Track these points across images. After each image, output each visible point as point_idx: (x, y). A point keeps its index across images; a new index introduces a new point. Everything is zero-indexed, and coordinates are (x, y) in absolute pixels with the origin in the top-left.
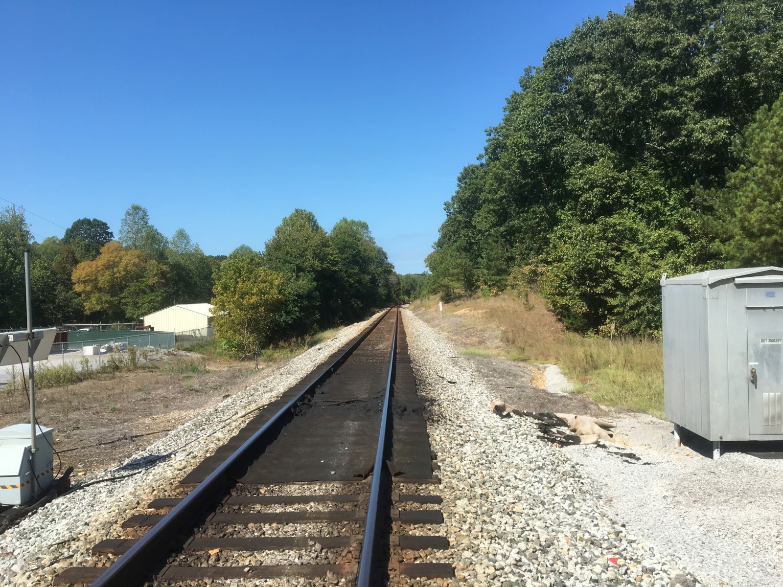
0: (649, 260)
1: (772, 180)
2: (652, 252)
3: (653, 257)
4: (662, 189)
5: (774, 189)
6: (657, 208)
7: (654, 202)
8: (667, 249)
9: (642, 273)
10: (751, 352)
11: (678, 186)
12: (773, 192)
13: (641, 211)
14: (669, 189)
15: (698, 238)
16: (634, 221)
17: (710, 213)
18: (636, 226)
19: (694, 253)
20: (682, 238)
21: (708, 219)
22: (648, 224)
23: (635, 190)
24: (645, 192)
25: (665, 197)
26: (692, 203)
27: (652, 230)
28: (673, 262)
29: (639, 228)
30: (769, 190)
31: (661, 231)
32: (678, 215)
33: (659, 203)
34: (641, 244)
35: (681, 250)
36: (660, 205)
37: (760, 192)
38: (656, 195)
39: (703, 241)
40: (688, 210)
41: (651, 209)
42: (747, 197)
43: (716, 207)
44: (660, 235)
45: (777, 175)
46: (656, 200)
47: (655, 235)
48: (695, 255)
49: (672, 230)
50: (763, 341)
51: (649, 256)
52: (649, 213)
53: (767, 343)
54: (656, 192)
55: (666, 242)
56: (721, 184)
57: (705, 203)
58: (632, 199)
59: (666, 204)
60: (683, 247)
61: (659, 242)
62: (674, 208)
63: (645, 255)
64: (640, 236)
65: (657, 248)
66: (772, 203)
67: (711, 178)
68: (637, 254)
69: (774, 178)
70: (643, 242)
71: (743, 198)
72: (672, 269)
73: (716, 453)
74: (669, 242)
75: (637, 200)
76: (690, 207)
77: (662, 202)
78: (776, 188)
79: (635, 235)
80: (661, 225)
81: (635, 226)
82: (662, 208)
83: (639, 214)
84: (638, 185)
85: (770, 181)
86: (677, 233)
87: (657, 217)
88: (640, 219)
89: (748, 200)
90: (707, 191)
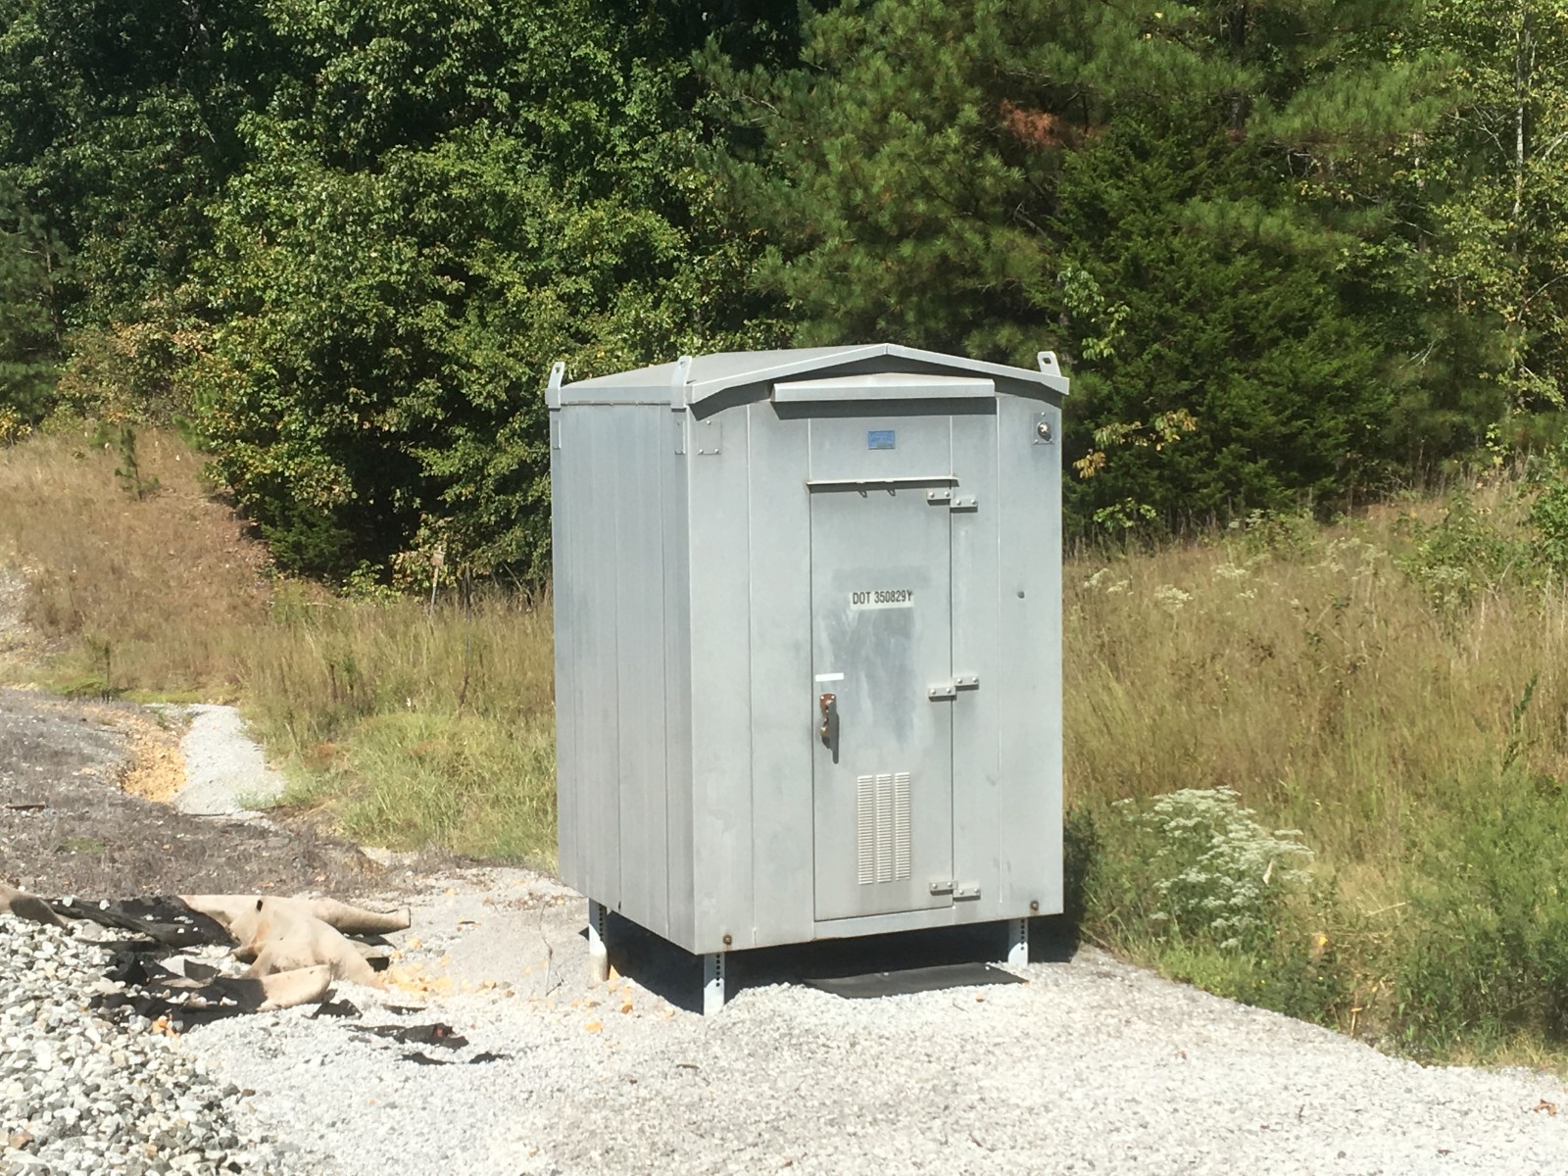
0: (560, 312)
1: (935, 50)
2: (568, 285)
3: (572, 300)
4: (602, 56)
5: (939, 80)
6: (584, 128)
7: (577, 105)
8: (620, 275)
9: (535, 360)
10: (823, 638)
11: (654, 50)
12: (937, 92)
13: (533, 133)
14: (625, 60)
15: (717, 240)
16: (512, 170)
17: (751, 154)
18: (516, 190)
19: (703, 291)
20: (667, 238)
21: (746, 174)
22: (557, 182)
23: (513, 54)
24: (546, 66)
25: (613, 87)
26: (698, 116)
27: (569, 205)
28: (637, 323)
29: (528, 196)
30: (927, 86)
31: (600, 211)
32: (652, 156)
33: (591, 109)
34: (534, 255)
35: (662, 281)
36: (594, 114)
37: (900, 89)
38: (582, 80)
39: (731, 252)
40: (685, 139)
41: (565, 127)
42: (862, 103)
43: (771, 134)
44: (594, 228)
45: (950, 34)
46: (582, 96)
47: (579, 222)
48: (706, 299)
49: (635, 206)
50: (859, 598)
51: (560, 297)
52: (561, 143)
53: (872, 605)
54: (581, 67)
55: (614, 251)
56: (787, 54)
57: (736, 118)
58: (501, 86)
59: (616, 115)
60: (668, 270)
61: (593, 250)
62: (641, 130)
63: (548, 293)
64: (530, 227)
65: (584, 270)
66: (933, 128)
67: (756, 30)
68: (519, 291)
69: (943, 43)
70: (541, 248)
71: (850, 107)
72: (633, 347)
73: (713, 992)
74: (625, 251)
75: (518, 92)
76: (693, 129)
77: (603, 105)
78: (948, 78)
79: (515, 222)
80: (600, 187)
81: (512, 189)
82: (602, 126)
83: (526, 145)
84: (522, 37)
85: (928, 51)
86: (651, 219)
87: (586, 158)
88: (529, 164)
89: (866, 114)
90: (743, 75)
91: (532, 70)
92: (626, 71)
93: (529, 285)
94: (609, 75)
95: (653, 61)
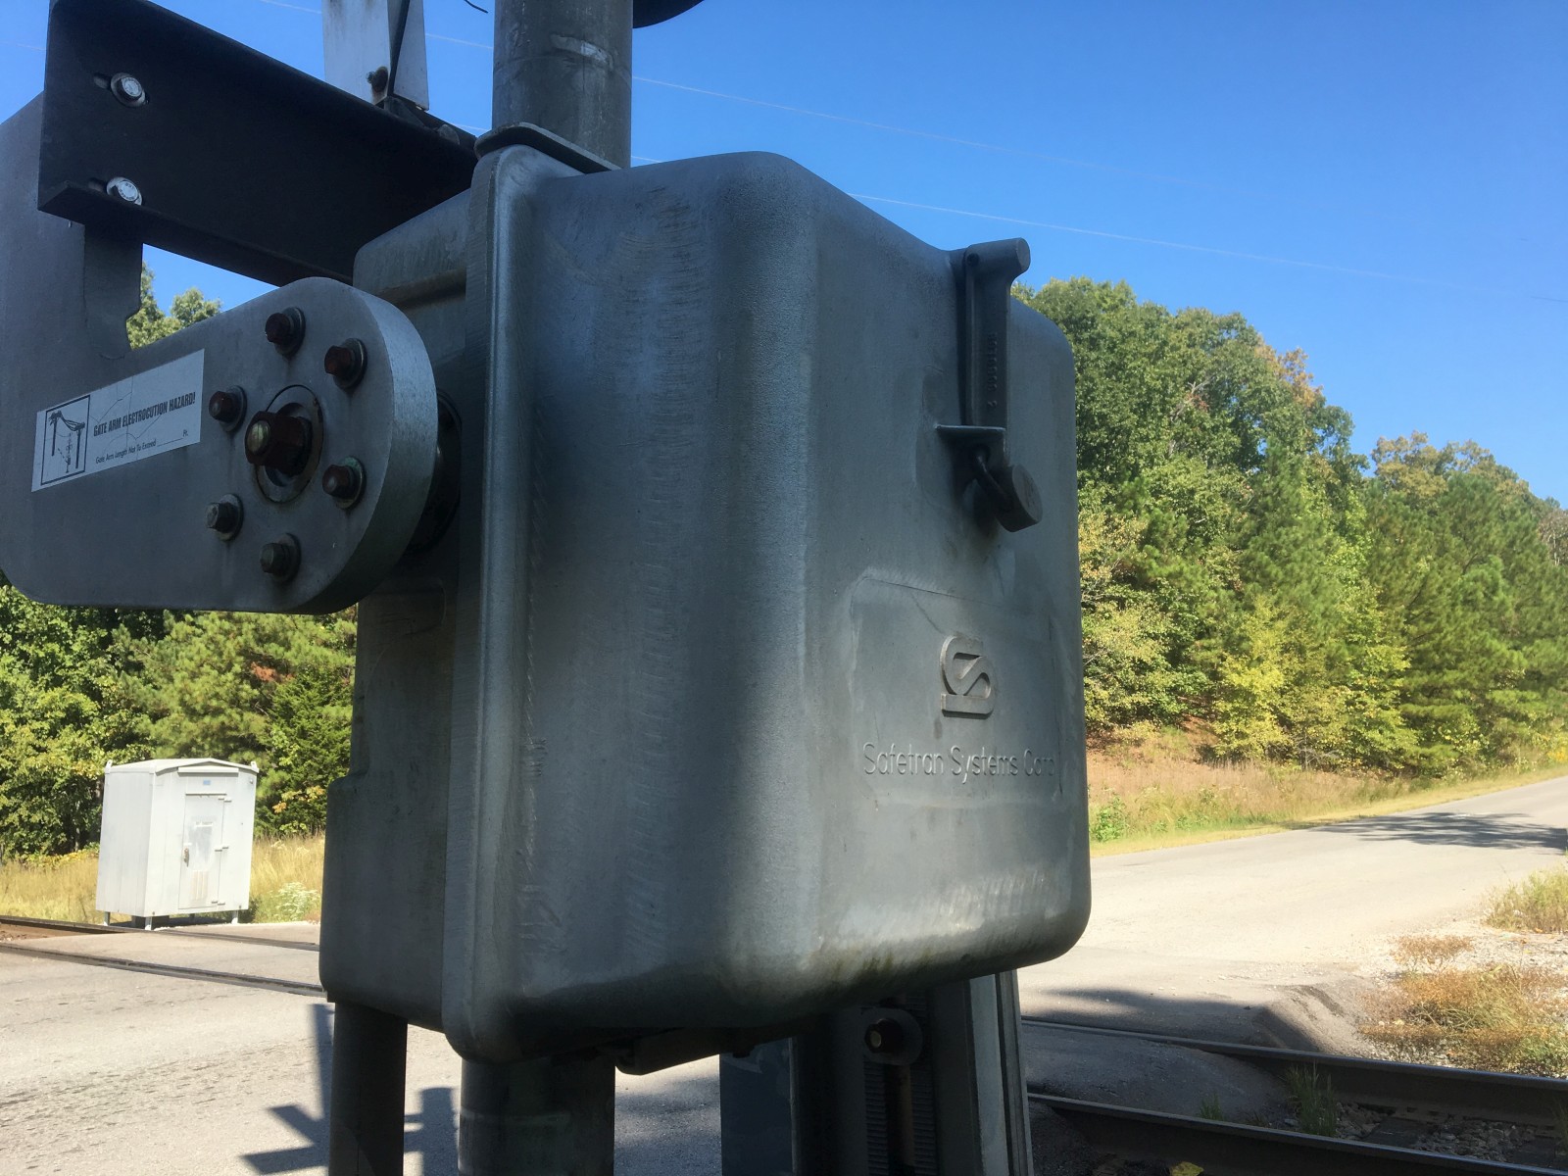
0: (32, 738)
1: (225, 642)
2: (37, 725)
3: (37, 732)
4: (64, 624)
5: (225, 654)
6: (52, 655)
7: (49, 645)
8: (64, 722)
9: (17, 759)
10: (187, 832)
11: (91, 625)
12: (224, 658)
13: (23, 655)
14: (74, 626)
15: (115, 710)
16: (10, 671)
17: (136, 673)
18: (14, 681)
19: (106, 731)
20: (88, 706)
21: (135, 683)
22: (34, 678)
23: (17, 619)
24: (35, 627)
25: (67, 637)
26: (109, 653)
27: (40, 688)
28: (73, 744)
29: (19, 684)
30: (221, 654)
31: (57, 692)
32: (85, 669)
33: (56, 647)
34: (19, 710)
35: (87, 725)
36: (57, 650)
37: (209, 656)
38: (52, 634)
39: (123, 715)
40: (102, 662)
41: (42, 654)
42: (191, 659)
43: (147, 665)
44: (53, 701)
45: (231, 636)
46: (50, 640)
47: (44, 698)
48: (108, 734)
49: (73, 692)
50: (197, 823)
51: (33, 731)
52: (38, 661)
53: (201, 825)
54: (52, 628)
55: (63, 711)
56: (160, 632)
57: (130, 658)
58: (8, 632)
59: (68, 650)
60: (87, 720)
61: (52, 710)
62: (81, 657)
63: (26, 729)
64: (18, 697)
65: (47, 718)
66: (221, 672)
67: (141, 619)
68: (11, 728)
69: (228, 639)
70: (22, 708)
71: (186, 661)
72: (69, 755)
73: (148, 927)
74: (66, 710)
75: (15, 637)
76: (106, 658)
77: (62, 645)
78: (229, 653)
79: (10, 695)
80: (57, 682)
81: (12, 680)
82: (61, 655)
83: (18, 660)
84: (23, 614)
85: (222, 642)
86: (81, 697)
87: (50, 668)
88: (20, 669)
89: (193, 664)
90: (136, 641)
91: (27, 628)
92: (74, 631)
93: (16, 724)
94: (66, 633)
95: (91, 628)
